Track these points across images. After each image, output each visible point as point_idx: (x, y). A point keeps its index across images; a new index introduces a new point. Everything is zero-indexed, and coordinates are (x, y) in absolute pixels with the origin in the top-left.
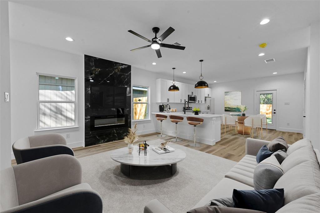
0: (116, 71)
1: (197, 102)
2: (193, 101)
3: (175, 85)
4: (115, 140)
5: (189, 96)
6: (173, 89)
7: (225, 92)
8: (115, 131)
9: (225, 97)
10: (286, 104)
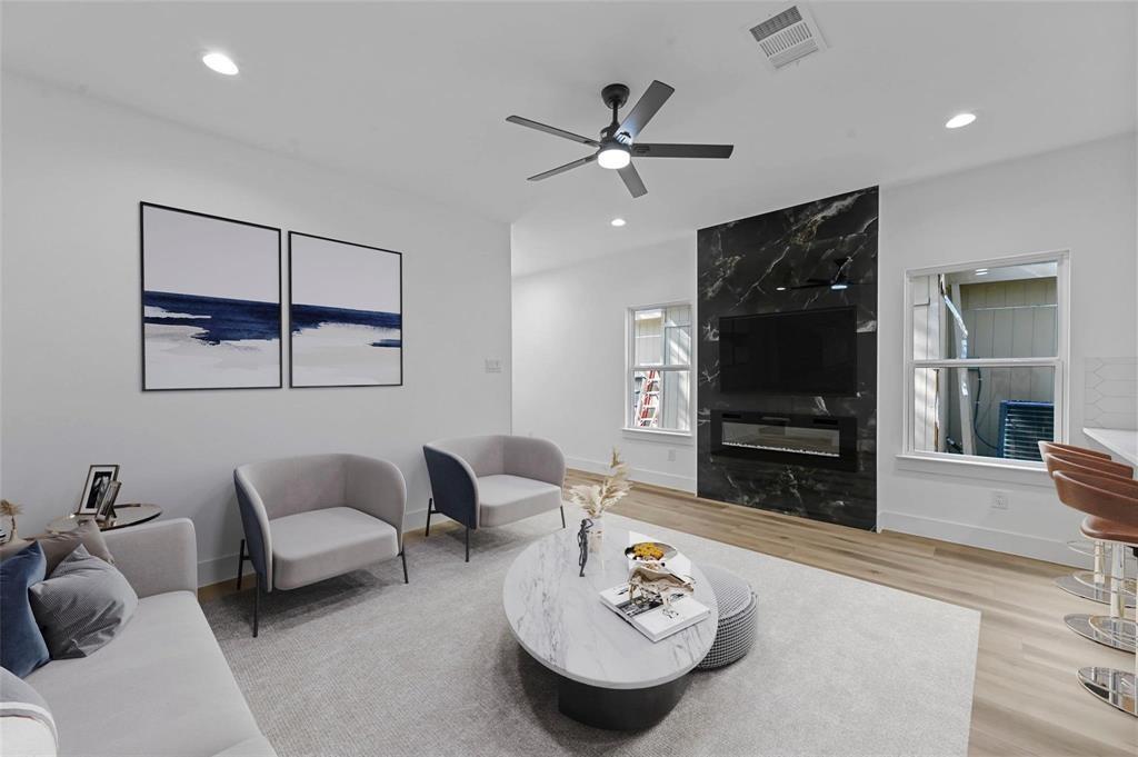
0: (799, 240)
4: (791, 511)
8: (792, 476)
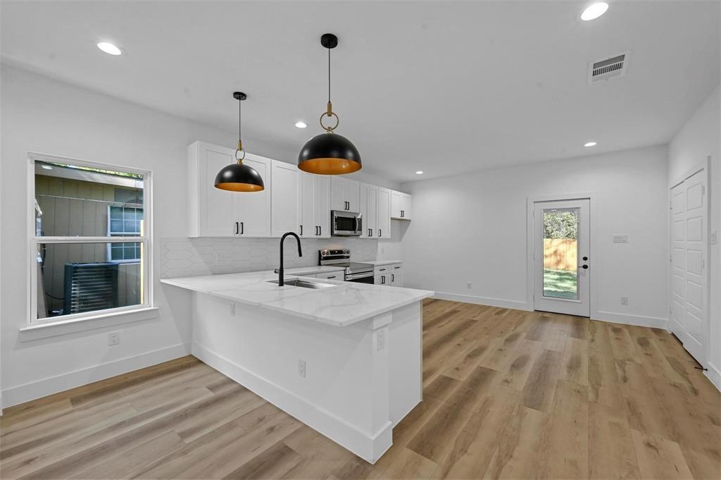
1: (364, 234)
2: (351, 230)
3: (245, 163)
5: (335, 215)
6: (231, 180)
10: (618, 240)
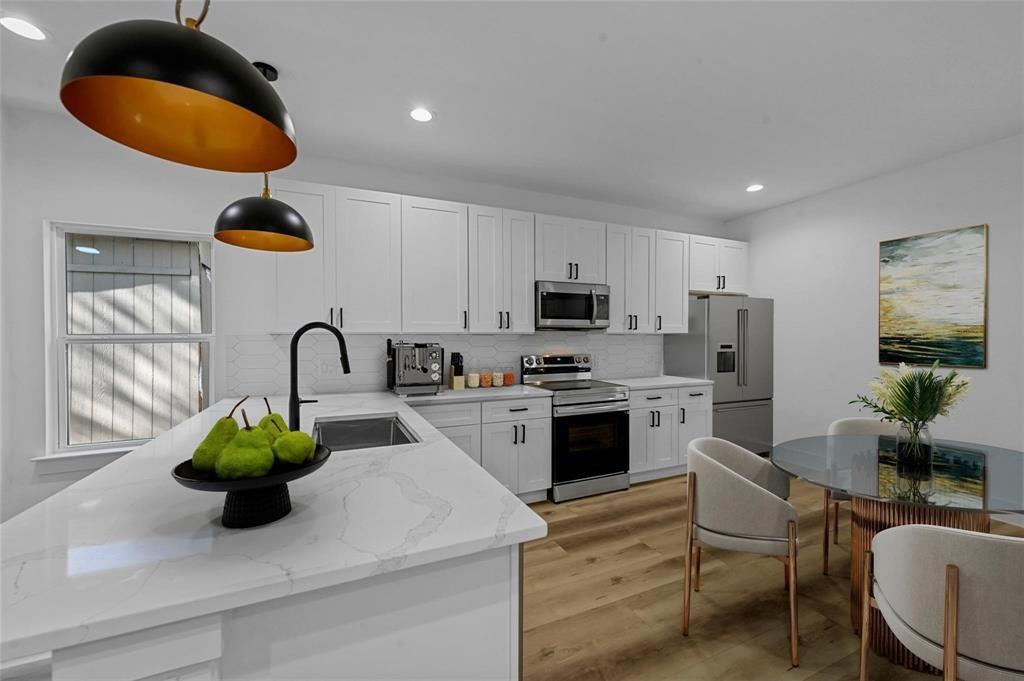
2: (580, 318)
5: (543, 290)
7: (882, 244)
9: (884, 274)
